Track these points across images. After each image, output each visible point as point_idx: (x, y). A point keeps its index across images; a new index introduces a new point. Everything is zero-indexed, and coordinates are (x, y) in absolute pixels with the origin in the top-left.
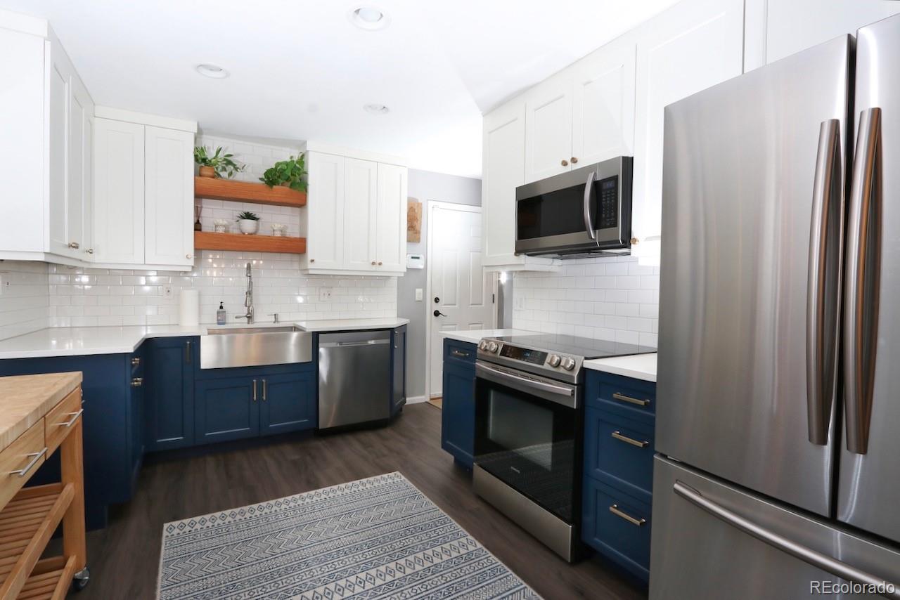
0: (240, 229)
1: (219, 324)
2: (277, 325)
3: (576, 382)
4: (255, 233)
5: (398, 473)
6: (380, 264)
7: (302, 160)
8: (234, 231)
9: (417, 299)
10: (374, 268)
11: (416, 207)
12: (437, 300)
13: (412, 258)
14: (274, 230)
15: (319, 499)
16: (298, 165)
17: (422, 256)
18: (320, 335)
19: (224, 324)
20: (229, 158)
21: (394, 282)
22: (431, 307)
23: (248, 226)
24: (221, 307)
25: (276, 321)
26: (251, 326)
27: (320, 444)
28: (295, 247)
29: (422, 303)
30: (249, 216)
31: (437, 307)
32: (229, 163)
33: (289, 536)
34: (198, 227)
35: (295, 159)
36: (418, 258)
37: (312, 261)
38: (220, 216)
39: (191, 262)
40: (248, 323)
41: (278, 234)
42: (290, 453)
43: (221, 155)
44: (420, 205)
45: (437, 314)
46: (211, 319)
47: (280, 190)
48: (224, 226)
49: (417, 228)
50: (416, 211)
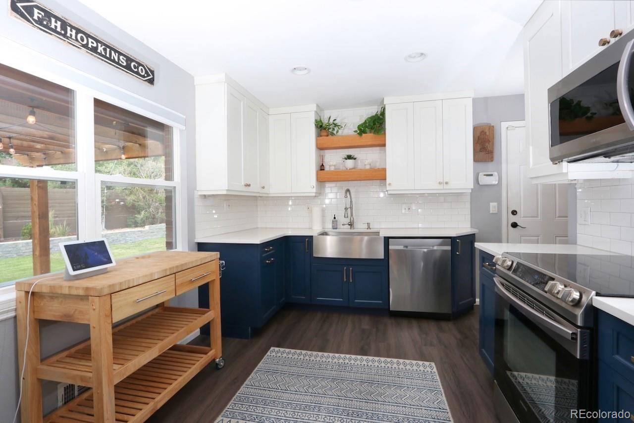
0: (345, 166)
1: (333, 229)
2: (369, 231)
3: (579, 324)
4: (354, 168)
5: (433, 364)
6: (447, 183)
7: (383, 113)
8: (342, 168)
9: (491, 212)
10: (441, 187)
11: (487, 131)
12: (514, 213)
13: (485, 175)
14: (365, 165)
15: (366, 364)
16: (381, 117)
17: (496, 174)
18: (390, 240)
19: (336, 228)
20: (335, 122)
21: (468, 198)
22: (506, 219)
23: (350, 163)
24: (335, 218)
25: (369, 228)
26: (352, 231)
27: (388, 321)
28: (378, 175)
29: (498, 214)
30: (349, 157)
31: (514, 219)
32: (336, 125)
33: (323, 383)
34: (322, 168)
35: (379, 113)
36: (492, 175)
37: (390, 184)
38: (334, 159)
39: (314, 190)
40: (351, 229)
41: (368, 167)
42: (366, 322)
43: (331, 121)
44: (491, 128)
45: (514, 225)
46: (329, 226)
47: (369, 137)
48: (335, 166)
49: (489, 148)
50: (487, 134)
